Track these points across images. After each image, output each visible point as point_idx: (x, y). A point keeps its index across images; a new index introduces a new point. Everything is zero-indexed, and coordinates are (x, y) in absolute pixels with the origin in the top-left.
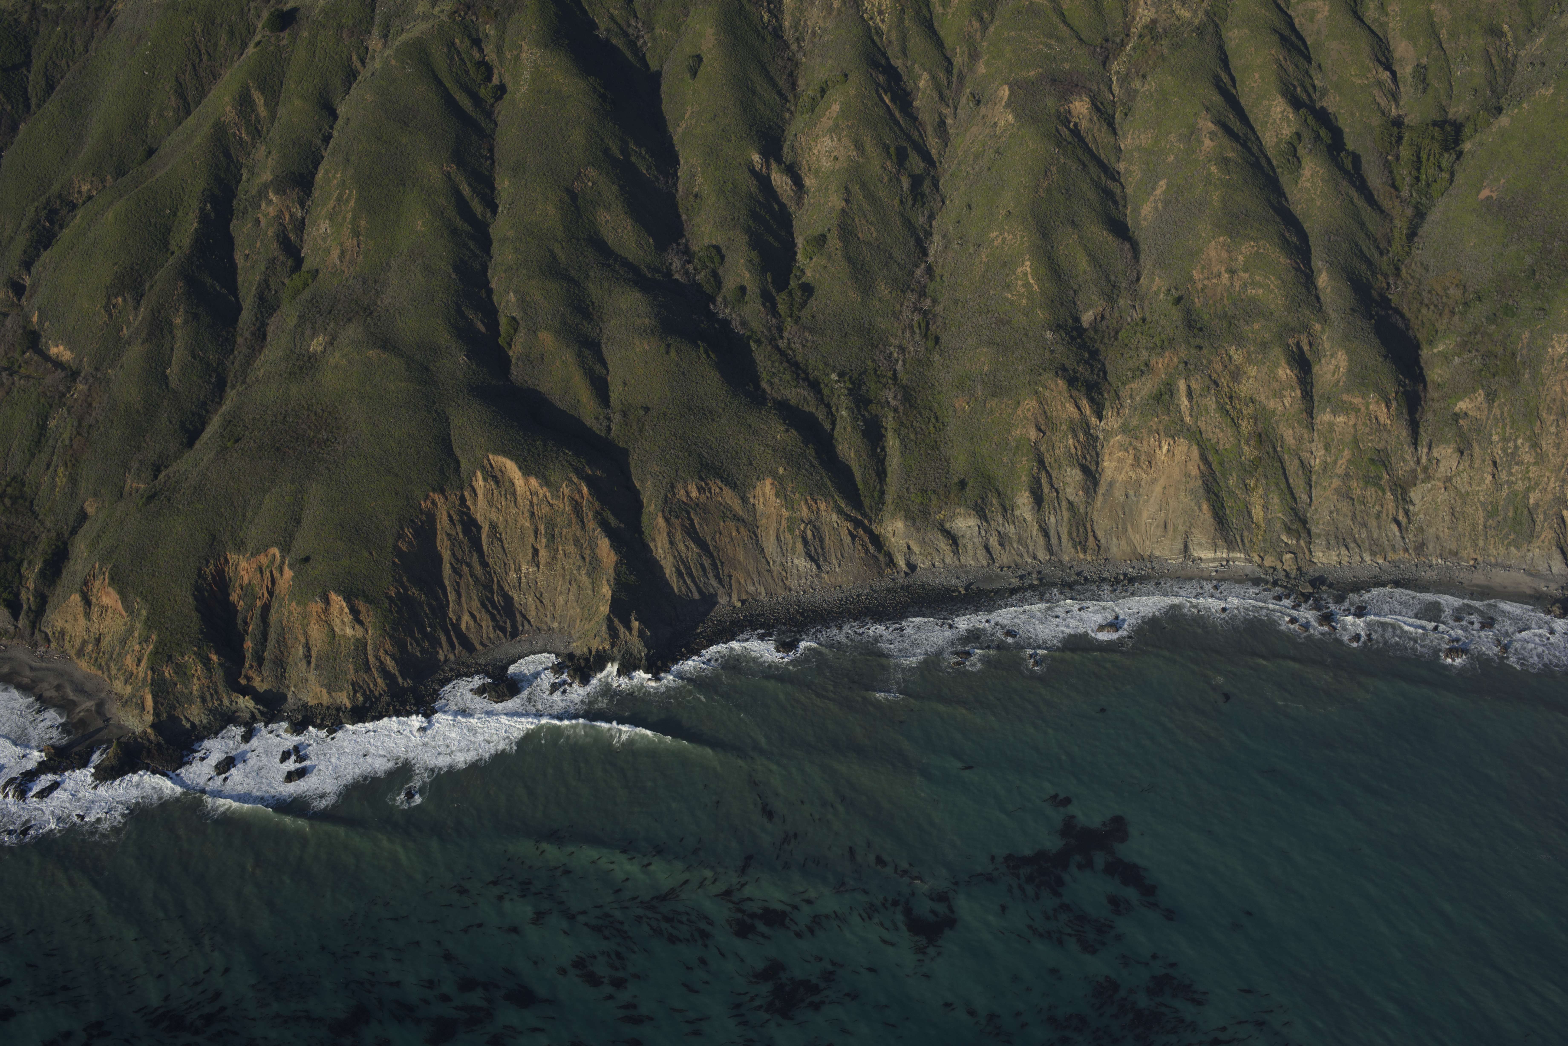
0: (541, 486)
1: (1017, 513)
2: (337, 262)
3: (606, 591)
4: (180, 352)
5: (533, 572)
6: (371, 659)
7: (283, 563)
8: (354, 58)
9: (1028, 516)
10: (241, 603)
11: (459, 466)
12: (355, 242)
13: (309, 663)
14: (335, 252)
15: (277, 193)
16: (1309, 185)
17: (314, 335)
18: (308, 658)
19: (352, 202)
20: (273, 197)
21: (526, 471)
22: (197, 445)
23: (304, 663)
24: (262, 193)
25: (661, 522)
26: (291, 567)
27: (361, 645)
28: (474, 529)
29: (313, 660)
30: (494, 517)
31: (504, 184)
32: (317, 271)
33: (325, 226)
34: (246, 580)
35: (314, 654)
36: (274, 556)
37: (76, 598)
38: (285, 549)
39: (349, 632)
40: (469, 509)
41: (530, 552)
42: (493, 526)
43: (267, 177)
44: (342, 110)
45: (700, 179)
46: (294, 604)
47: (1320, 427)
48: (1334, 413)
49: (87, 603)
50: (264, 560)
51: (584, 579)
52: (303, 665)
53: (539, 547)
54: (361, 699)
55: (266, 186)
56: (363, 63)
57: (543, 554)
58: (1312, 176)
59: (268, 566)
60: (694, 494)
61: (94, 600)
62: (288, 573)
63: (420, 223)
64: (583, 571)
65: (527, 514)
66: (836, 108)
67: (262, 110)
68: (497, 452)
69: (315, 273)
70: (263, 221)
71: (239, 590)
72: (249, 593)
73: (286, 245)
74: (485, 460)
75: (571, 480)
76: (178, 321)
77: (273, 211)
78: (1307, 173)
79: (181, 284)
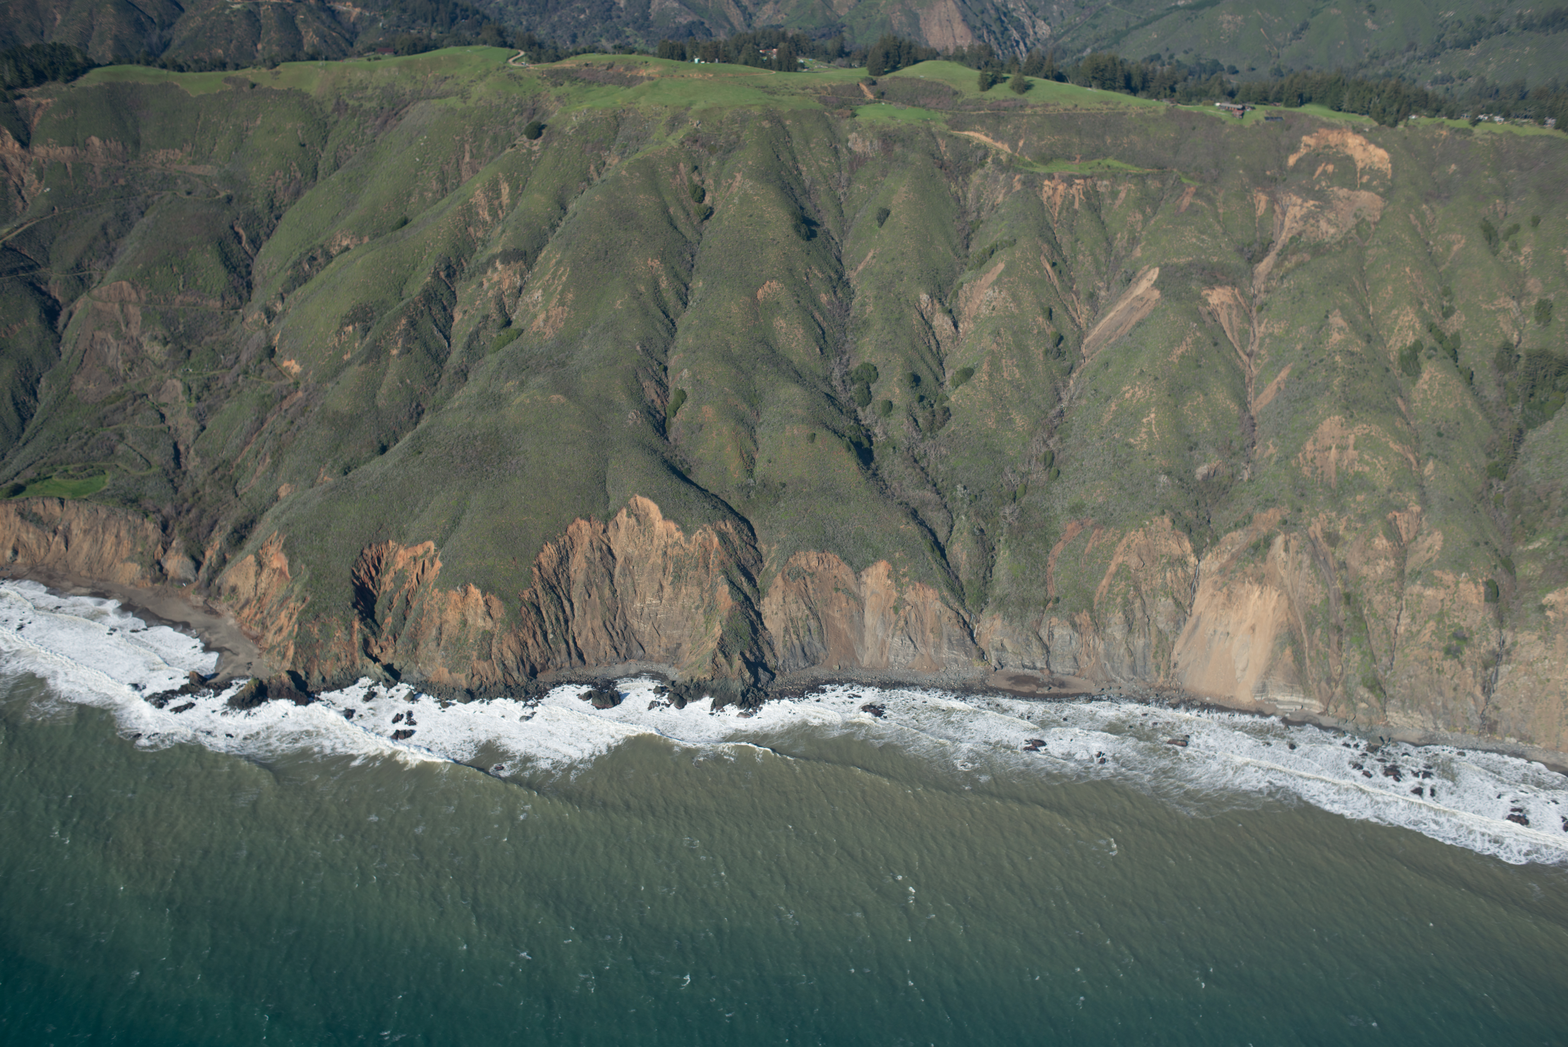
0: (678, 530)
1: (1109, 631)
2: (542, 324)
3: (717, 631)
4: (391, 378)
5: (656, 605)
6: (494, 650)
7: (436, 556)
8: (592, 168)
9: (1118, 636)
10: (392, 585)
11: (608, 501)
12: (560, 310)
13: (439, 645)
14: (542, 316)
15: (502, 263)
16: (1426, 387)
17: (507, 379)
18: (438, 639)
19: (564, 278)
20: (499, 265)
21: (667, 516)
22: (388, 453)
23: (435, 644)
24: (491, 262)
25: (779, 581)
26: (442, 559)
27: (487, 636)
28: (610, 557)
29: (443, 643)
30: (630, 550)
31: (698, 284)
32: (522, 331)
33: (538, 294)
34: (400, 566)
35: (444, 637)
36: (429, 549)
37: (251, 559)
38: (440, 545)
39: (480, 623)
40: (609, 539)
41: (657, 586)
42: (628, 560)
43: (498, 249)
44: (572, 207)
45: (869, 309)
46: (436, 590)
47: (1409, 598)
48: (1425, 585)
49: (260, 565)
50: (420, 550)
51: (700, 617)
52: (432, 645)
53: (665, 583)
54: (478, 683)
55: (494, 257)
56: (599, 174)
57: (668, 591)
58: (1430, 379)
59: (422, 557)
60: (814, 563)
61: (266, 561)
62: (438, 565)
63: (619, 302)
64: (701, 611)
65: (660, 552)
66: (1001, 266)
67: (505, 199)
68: (644, 494)
69: (520, 332)
70: (486, 285)
71: (392, 574)
72: (400, 578)
73: (501, 307)
74: (632, 500)
75: (705, 530)
76: (395, 352)
77: (496, 277)
78: (1425, 376)
79: (404, 321)
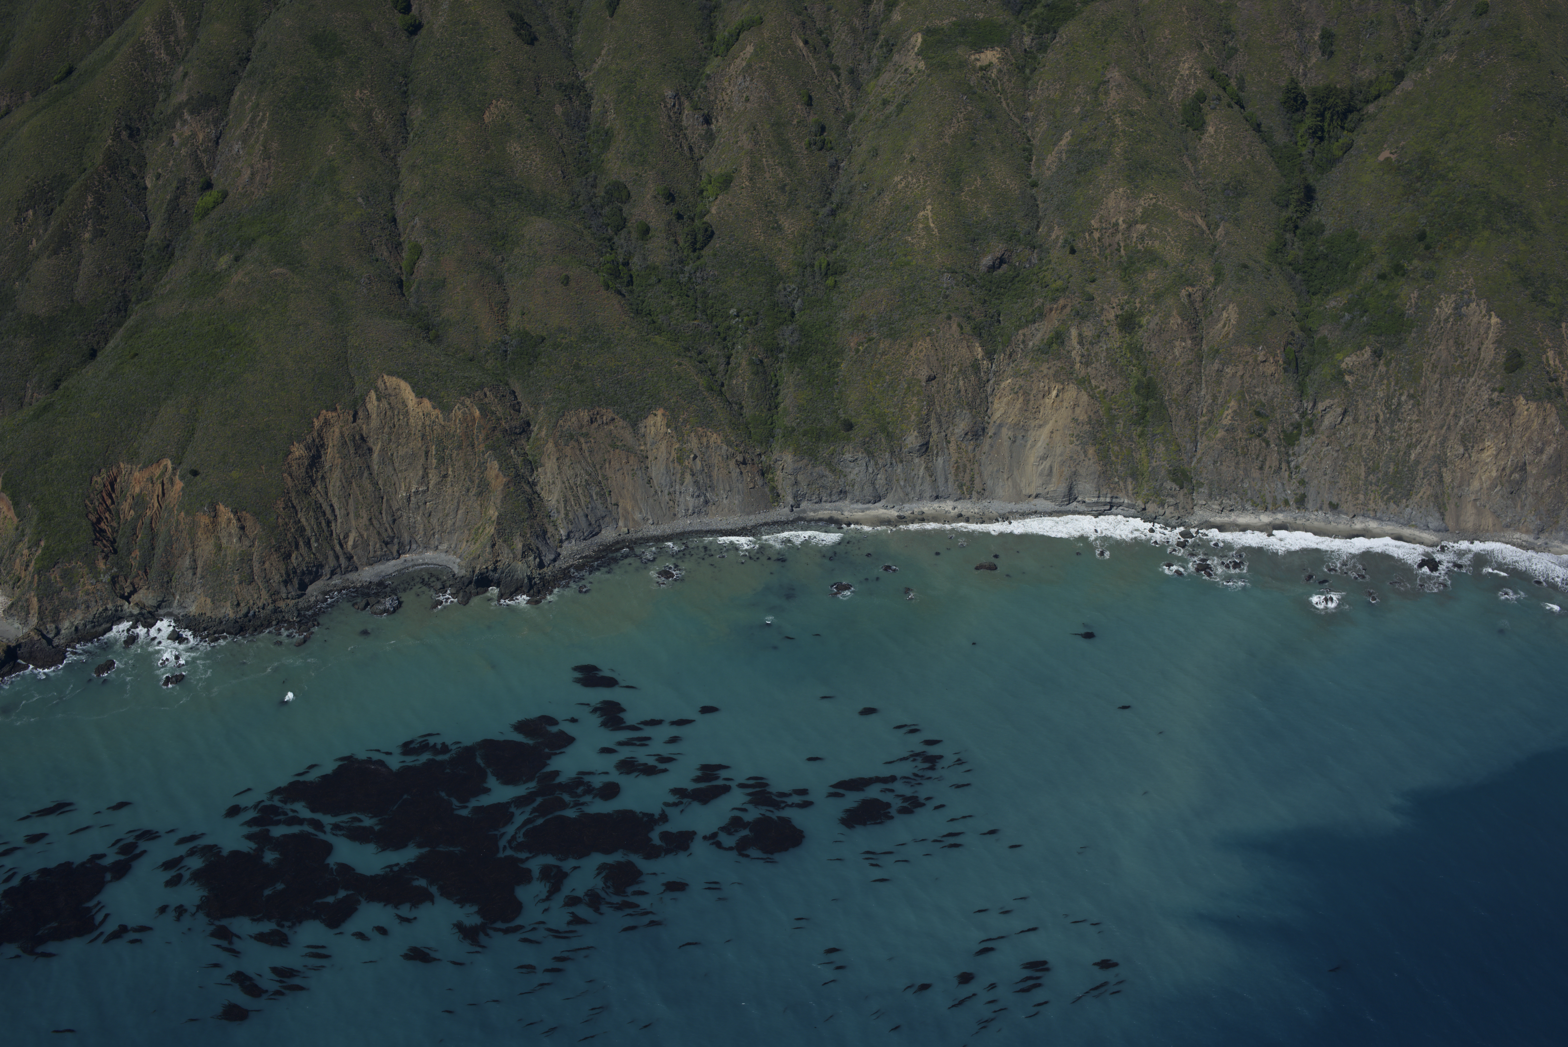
0: (434, 408)
1: (905, 452)
2: (247, 183)
3: (493, 513)
4: (87, 266)
5: (423, 493)
6: (256, 570)
7: (174, 474)
9: (916, 456)
10: (132, 512)
11: (354, 386)
12: (266, 164)
14: (246, 174)
15: (192, 113)
16: (1211, 141)
17: (220, 254)
18: (194, 567)
19: (265, 125)
20: (187, 117)
21: (420, 394)
22: (99, 358)
24: (177, 113)
25: (551, 447)
26: (182, 478)
27: (246, 557)
28: (365, 448)
29: (199, 570)
30: (385, 437)
31: (417, 113)
32: (227, 191)
33: (237, 147)
34: (137, 490)
35: (200, 564)
36: (166, 467)
38: (177, 461)
39: (236, 544)
40: (361, 428)
41: (420, 471)
42: (385, 446)
43: (183, 97)
44: (261, 35)
45: (611, 115)
46: (183, 514)
47: (1208, 378)
48: (1222, 364)
50: (156, 470)
51: (472, 500)
52: (189, 575)
53: (429, 468)
54: (245, 609)
55: (181, 106)
57: (433, 474)
58: (1215, 132)
59: (159, 477)
60: (586, 422)
62: (179, 485)
63: (331, 147)
64: (472, 493)
65: (419, 435)
66: (750, 49)
67: (182, 32)
68: (391, 374)
69: (225, 195)
70: (177, 141)
71: (130, 500)
72: (140, 503)
73: (199, 166)
74: (380, 382)
75: (463, 404)
76: (87, 236)
77: (187, 131)
78: (1211, 129)
79: (90, 199)
